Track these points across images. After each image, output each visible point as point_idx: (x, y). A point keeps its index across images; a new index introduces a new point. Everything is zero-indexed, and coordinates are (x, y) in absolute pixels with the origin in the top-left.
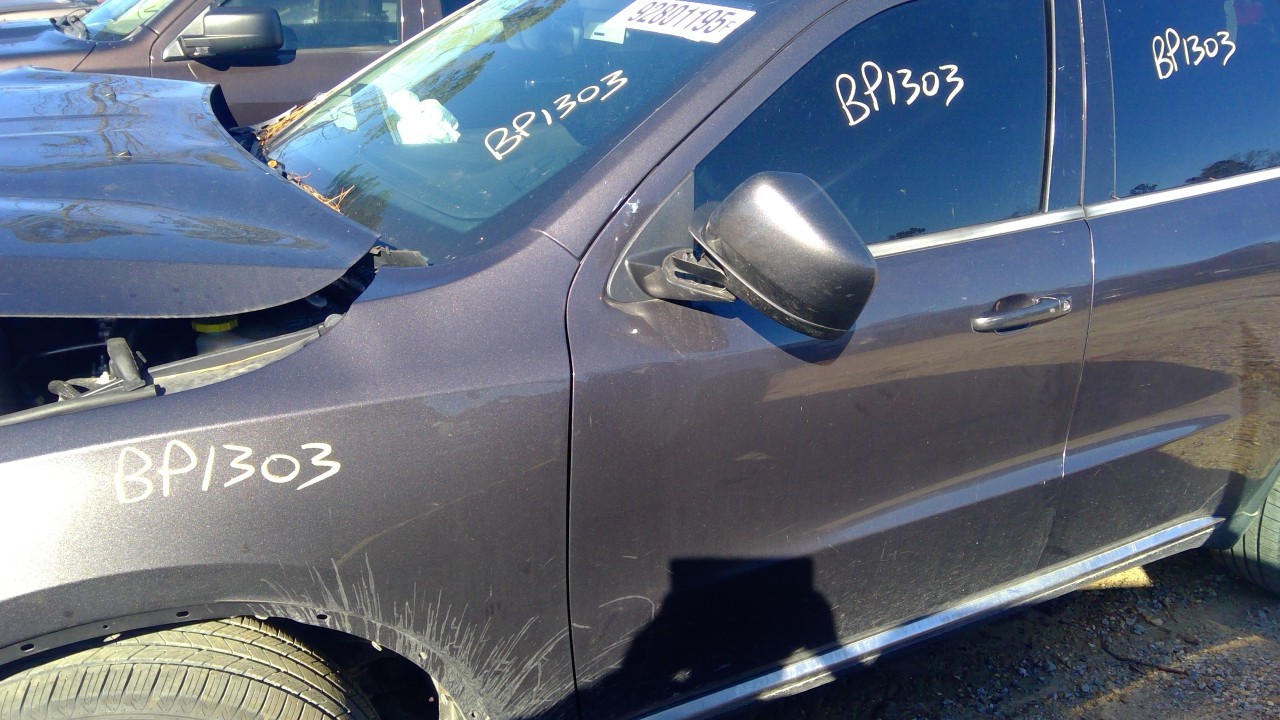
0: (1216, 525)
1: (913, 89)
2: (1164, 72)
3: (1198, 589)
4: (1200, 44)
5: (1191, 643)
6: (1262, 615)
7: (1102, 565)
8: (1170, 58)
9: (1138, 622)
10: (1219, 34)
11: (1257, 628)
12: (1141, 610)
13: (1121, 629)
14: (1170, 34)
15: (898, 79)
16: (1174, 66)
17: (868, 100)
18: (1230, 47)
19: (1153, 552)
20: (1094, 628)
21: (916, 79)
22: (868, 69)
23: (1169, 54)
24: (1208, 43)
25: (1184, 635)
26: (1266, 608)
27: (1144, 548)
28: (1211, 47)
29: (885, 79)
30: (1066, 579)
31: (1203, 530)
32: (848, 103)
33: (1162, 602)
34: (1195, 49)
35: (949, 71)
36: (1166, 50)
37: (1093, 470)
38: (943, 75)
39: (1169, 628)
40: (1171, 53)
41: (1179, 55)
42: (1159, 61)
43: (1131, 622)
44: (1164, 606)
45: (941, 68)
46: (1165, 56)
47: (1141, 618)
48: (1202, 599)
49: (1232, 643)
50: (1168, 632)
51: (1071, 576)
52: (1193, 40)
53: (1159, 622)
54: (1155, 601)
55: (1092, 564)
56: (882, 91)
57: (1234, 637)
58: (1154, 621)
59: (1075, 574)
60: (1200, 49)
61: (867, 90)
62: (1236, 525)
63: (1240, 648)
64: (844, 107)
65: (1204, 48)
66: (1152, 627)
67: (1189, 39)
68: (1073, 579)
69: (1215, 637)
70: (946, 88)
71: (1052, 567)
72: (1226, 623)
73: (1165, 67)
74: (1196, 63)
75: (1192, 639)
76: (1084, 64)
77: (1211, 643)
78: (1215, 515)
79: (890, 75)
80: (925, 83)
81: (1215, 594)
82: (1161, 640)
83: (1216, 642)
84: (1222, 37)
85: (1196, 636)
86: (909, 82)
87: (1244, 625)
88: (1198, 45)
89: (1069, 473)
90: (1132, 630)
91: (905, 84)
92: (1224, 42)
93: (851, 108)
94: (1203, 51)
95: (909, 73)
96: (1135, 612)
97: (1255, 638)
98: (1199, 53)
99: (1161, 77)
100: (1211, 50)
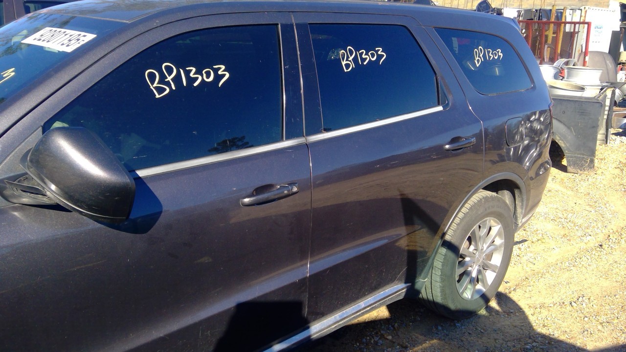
0: (407, 287)
1: (197, 78)
2: (347, 68)
3: (411, 317)
4: (367, 54)
5: (404, 347)
6: (440, 328)
7: (345, 316)
8: (350, 61)
9: (380, 339)
10: (377, 49)
11: (437, 335)
12: (382, 332)
13: (371, 344)
14: (349, 49)
15: (187, 73)
16: (352, 65)
17: (168, 84)
18: (383, 56)
19: (374, 305)
20: (358, 344)
21: (199, 72)
22: (166, 67)
23: (349, 59)
24: (371, 54)
25: (401, 343)
26: (442, 324)
27: (368, 304)
28: (373, 55)
29: (179, 73)
30: (326, 326)
31: (399, 291)
32: (154, 86)
33: (393, 326)
34: (364, 56)
35: (220, 68)
36: (348, 57)
37: (325, 271)
38: (216, 71)
39: (394, 341)
40: (351, 59)
41: (355, 60)
42: (344, 63)
43: (376, 339)
44: (394, 328)
45: (214, 67)
46: (347, 60)
47: (382, 336)
48: (413, 322)
49: (424, 345)
50: (394, 342)
51: (328, 325)
52: (363, 52)
53: (390, 337)
54: (390, 326)
55: (340, 316)
56: (177, 79)
57: (425, 341)
58: (388, 337)
59: (331, 323)
60: (367, 56)
61: (167, 78)
62: (418, 286)
63: (427, 347)
64: (152, 88)
65: (369, 56)
66: (387, 341)
67: (360, 52)
68: (330, 326)
69: (416, 343)
70: (218, 78)
71: (316, 322)
72: (422, 334)
73: (347, 66)
74: (365, 63)
75: (404, 345)
76: (300, 65)
77: (414, 346)
78: (406, 283)
79: (182, 71)
80: (205, 75)
81: (419, 319)
82: (390, 348)
83: (416, 345)
84: (379, 50)
85: (407, 344)
86: (194, 74)
87: (429, 335)
88: (365, 55)
89: (311, 274)
90: (376, 343)
91: (192, 75)
92: (379, 53)
93: (156, 88)
94: (368, 57)
95: (194, 70)
96: (380, 333)
97: (435, 341)
98: (366, 59)
99: (346, 71)
100: (373, 57)
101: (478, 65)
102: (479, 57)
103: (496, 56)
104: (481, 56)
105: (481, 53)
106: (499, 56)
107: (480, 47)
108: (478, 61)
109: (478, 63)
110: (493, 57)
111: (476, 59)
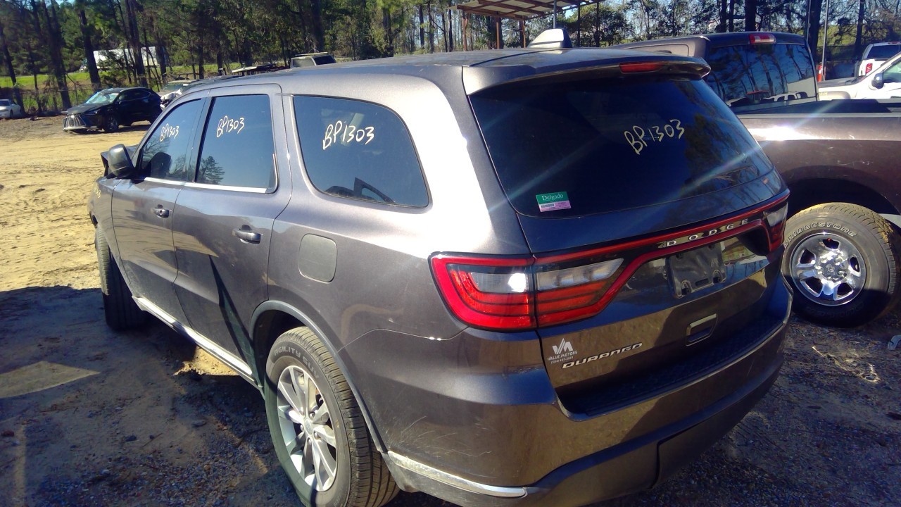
1: (171, 133)
2: (219, 135)
10: (241, 119)
14: (226, 118)
16: (222, 132)
18: (242, 125)
24: (235, 123)
34: (231, 125)
42: (218, 130)
46: (221, 127)
67: (230, 121)
74: (229, 131)
92: (241, 122)
100: (235, 126)
101: (324, 148)
102: (332, 136)
103: (359, 137)
104: (335, 135)
105: (337, 130)
106: (366, 138)
107: (340, 122)
108: (328, 141)
109: (326, 144)
110: (355, 138)
111: (326, 139)
